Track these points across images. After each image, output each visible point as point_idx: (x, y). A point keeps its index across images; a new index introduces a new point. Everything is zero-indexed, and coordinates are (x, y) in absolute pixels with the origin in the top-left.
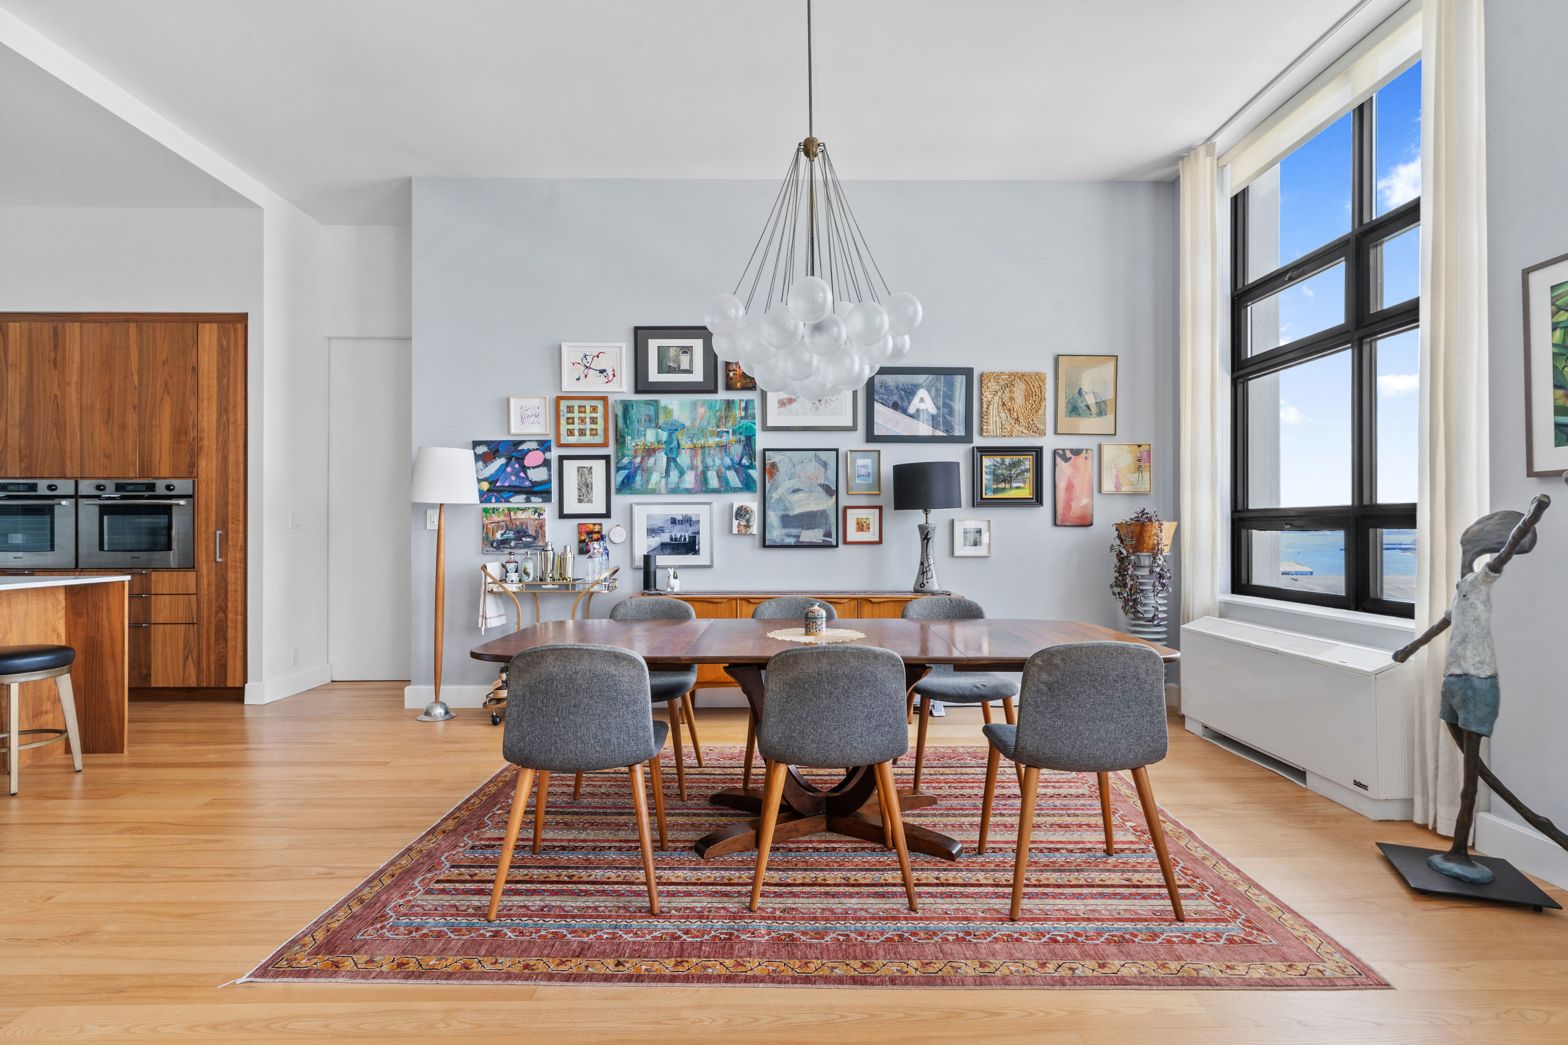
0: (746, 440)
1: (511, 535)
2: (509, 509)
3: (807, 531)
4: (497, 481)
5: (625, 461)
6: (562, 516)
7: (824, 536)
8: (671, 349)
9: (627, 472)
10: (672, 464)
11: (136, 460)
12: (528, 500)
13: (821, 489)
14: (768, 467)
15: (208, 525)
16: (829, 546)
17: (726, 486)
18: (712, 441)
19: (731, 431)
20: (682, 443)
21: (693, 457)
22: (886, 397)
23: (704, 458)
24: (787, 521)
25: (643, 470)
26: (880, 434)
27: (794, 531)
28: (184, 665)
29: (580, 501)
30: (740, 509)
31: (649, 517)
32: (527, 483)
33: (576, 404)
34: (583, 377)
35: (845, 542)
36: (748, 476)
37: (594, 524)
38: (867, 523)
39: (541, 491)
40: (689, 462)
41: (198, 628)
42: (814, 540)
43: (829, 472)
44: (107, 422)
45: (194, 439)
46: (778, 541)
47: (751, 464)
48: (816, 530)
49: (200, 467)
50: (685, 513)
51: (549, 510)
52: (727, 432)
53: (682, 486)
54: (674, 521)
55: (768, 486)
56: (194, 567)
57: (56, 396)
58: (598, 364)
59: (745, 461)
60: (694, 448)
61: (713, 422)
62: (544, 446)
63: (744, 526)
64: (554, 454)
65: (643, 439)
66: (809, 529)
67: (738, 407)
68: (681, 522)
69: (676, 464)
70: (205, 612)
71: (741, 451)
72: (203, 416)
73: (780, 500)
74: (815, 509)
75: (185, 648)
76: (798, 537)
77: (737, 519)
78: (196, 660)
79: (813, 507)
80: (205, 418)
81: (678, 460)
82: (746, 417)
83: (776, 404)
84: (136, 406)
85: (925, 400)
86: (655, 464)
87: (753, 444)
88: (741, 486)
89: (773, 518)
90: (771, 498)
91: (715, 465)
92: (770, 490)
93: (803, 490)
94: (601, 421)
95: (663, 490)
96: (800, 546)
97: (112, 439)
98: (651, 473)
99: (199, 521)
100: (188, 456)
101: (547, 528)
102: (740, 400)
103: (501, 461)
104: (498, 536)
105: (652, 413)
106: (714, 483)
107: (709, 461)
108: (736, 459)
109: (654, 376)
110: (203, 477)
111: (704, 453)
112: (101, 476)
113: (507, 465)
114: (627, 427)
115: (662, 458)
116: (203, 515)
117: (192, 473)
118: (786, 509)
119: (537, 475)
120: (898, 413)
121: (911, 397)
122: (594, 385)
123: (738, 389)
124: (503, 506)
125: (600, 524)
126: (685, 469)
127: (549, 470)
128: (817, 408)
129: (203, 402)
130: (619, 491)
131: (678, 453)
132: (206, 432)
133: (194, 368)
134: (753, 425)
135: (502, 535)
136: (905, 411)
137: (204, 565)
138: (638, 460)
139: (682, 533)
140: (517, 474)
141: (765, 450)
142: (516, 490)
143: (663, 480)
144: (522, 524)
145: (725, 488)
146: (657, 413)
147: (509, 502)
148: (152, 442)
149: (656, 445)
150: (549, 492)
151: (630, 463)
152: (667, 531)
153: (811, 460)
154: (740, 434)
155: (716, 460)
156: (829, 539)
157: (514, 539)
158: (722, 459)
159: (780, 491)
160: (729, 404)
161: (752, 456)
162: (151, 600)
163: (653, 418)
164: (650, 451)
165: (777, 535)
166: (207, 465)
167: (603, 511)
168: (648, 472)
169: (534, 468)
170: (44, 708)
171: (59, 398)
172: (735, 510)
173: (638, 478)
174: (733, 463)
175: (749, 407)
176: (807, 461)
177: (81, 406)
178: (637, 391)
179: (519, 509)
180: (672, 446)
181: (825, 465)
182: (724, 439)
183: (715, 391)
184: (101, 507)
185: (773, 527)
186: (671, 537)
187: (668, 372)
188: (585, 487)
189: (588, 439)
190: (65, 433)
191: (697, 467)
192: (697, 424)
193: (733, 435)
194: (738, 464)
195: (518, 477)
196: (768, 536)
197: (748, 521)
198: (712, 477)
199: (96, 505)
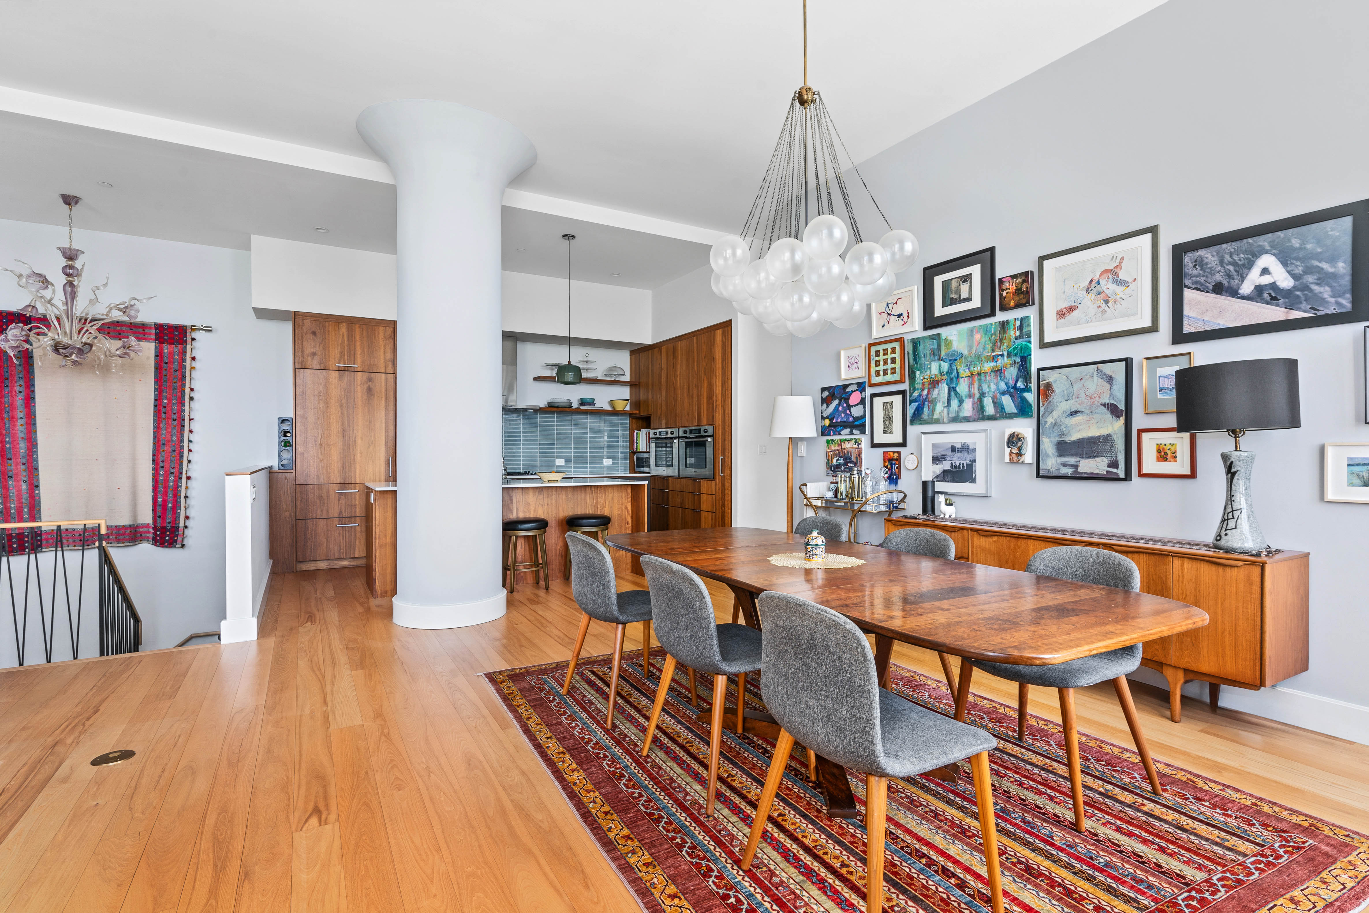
0: (1021, 361)
1: (841, 461)
2: (840, 440)
3: (1087, 460)
4: (833, 418)
5: (916, 394)
6: (874, 445)
7: (1109, 466)
8: (953, 281)
9: (917, 404)
10: (953, 394)
11: (696, 416)
12: (851, 433)
13: (1105, 410)
14: (1042, 388)
15: (718, 453)
16: (1116, 479)
17: (1001, 412)
18: (988, 366)
19: (1005, 353)
20: (961, 371)
21: (971, 385)
22: (1202, 279)
23: (980, 385)
24: (1063, 448)
25: (929, 402)
26: (1194, 330)
27: (1071, 460)
29: (885, 432)
30: (1012, 436)
31: (934, 446)
32: (851, 419)
33: (881, 348)
34: (886, 324)
35: (1141, 475)
36: (1024, 400)
37: (894, 452)
38: (1173, 450)
39: (858, 425)
40: (967, 390)
42: (1097, 471)
43: (1115, 387)
44: (688, 395)
46: (1054, 472)
47: (1027, 386)
48: (1098, 459)
49: (716, 418)
50: (963, 441)
51: (865, 440)
52: (1002, 355)
53: (962, 414)
54: (953, 449)
55: (1042, 409)
57: (674, 383)
58: (896, 311)
59: (1020, 384)
60: (971, 376)
61: (989, 347)
62: (861, 387)
63: (1016, 454)
64: (869, 391)
65: (928, 372)
66: (1089, 457)
67: (1012, 327)
68: (960, 450)
69: (956, 393)
70: (718, 506)
71: (1015, 374)
73: (1055, 424)
74: (1098, 434)
76: (1076, 467)
77: (1009, 447)
79: (1095, 431)
80: (718, 388)
81: (958, 389)
82: (1021, 337)
83: (1054, 316)
84: (696, 385)
85: (1271, 269)
86: (939, 394)
87: (1028, 364)
88: (1016, 411)
89: (1048, 445)
90: (1046, 423)
91: (990, 391)
92: (1044, 414)
93: (1082, 412)
94: (898, 360)
95: (946, 420)
96: (1077, 477)
97: (689, 404)
98: (936, 404)
99: (715, 450)
101: (863, 456)
102: (1015, 319)
103: (836, 402)
104: (834, 462)
105: (936, 347)
106: (990, 409)
107: (985, 388)
108: (1011, 383)
109: (940, 311)
110: (717, 424)
111: (980, 380)
113: (839, 405)
114: (916, 363)
115: (944, 388)
116: (717, 447)
117: (713, 421)
118: (1062, 434)
119: (856, 412)
120: (1223, 297)
121: (1245, 271)
122: (895, 329)
123: (1012, 308)
124: (837, 438)
125: (899, 453)
126: (964, 398)
127: (864, 407)
128: (1104, 312)
130: (912, 422)
131: (958, 381)
132: (718, 396)
134: (1028, 344)
135: (837, 461)
136: (1234, 293)
137: (717, 477)
138: (925, 392)
139: (960, 460)
140: (844, 412)
141: (1039, 370)
142: (845, 425)
143: (946, 410)
144: (848, 452)
145: (1001, 414)
146: (939, 346)
147: (840, 434)
148: (701, 404)
149: (939, 377)
150: (863, 425)
151: (920, 395)
152: (948, 459)
153: (1092, 376)
154: (1015, 355)
155: (992, 386)
156: (1114, 470)
157: (843, 465)
158: (997, 384)
159: (1056, 414)
160: (1004, 325)
161: (1027, 379)
162: (701, 497)
163: (936, 352)
164: (934, 383)
165: (1052, 464)
166: (718, 416)
167: (900, 440)
168: (933, 402)
169: (855, 406)
172: (1007, 437)
173: (926, 409)
174: (1008, 387)
175: (1024, 325)
176: (1088, 376)
177: (681, 387)
178: (926, 328)
179: (846, 440)
180: (952, 376)
181: (1110, 380)
182: (1000, 363)
183: (992, 314)
184: (686, 443)
185: (1048, 456)
186: (952, 464)
187: (951, 304)
188: (888, 419)
189: (889, 377)
190: (676, 402)
191: (974, 394)
192: (974, 351)
193: (1008, 357)
194: (1013, 388)
195: (846, 414)
196: (1042, 466)
197: (1020, 449)
198: (988, 402)
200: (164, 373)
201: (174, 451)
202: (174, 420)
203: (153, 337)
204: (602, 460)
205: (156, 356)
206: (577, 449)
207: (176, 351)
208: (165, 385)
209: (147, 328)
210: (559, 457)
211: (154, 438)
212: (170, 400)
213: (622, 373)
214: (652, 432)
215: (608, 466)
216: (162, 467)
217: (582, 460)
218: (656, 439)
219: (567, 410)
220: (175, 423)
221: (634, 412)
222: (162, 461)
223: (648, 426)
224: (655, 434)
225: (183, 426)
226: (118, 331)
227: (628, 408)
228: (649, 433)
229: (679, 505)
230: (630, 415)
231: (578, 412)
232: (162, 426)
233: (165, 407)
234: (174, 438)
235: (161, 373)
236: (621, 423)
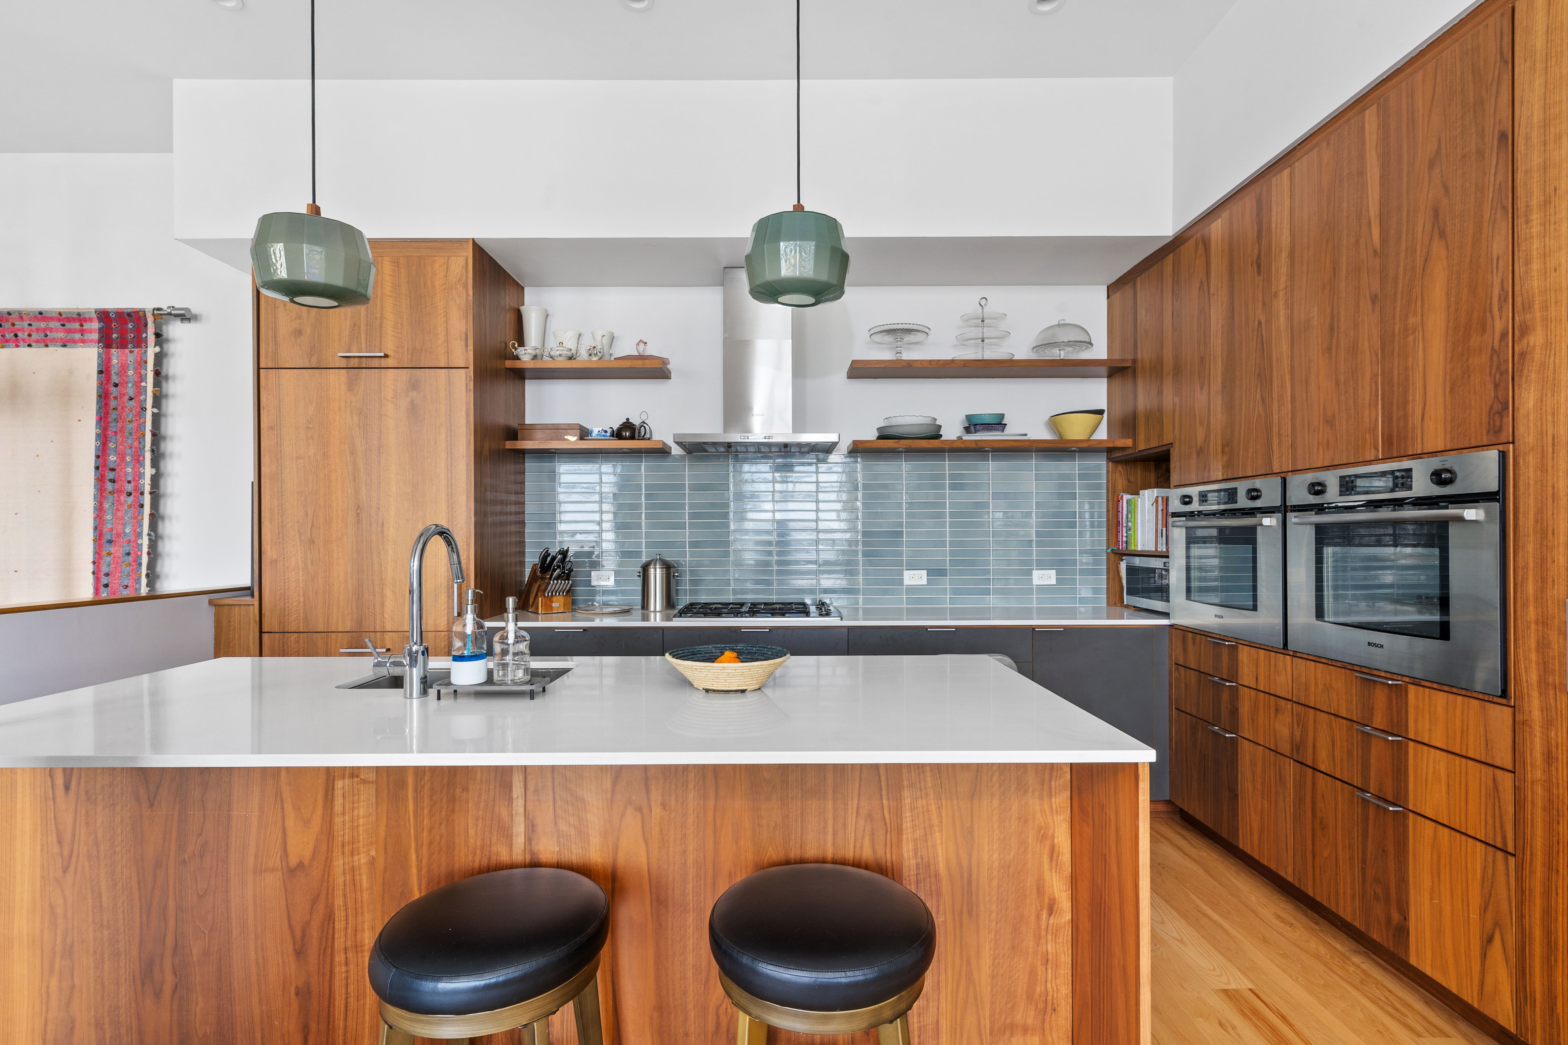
11: (1377, 420)
15: (1544, 580)
28: (1484, 956)
41: (1520, 868)
44: (1329, 349)
45: (1504, 335)
49: (1521, 413)
56: (1504, 694)
57: (1260, 323)
70: (1539, 832)
72: (1528, 262)
75: (1484, 909)
78: (1512, 954)
80: (1536, 266)
84: (1376, 296)
97: (1337, 383)
99: (1521, 564)
100: (1490, 386)
110: (1531, 440)
112: (1319, 466)
116: (1530, 548)
117: (1499, 431)
129: (1527, 222)
132: (1537, 306)
133: (1503, 136)
137: (1535, 694)
148: (1406, 369)
162: (1407, 752)
166: (1541, 400)
170: (1019, 1018)
171: (1263, 325)
177: (1292, 330)
184: (1320, 530)
190: (1271, 385)
199: (1311, 524)
200: (113, 403)
201: (128, 554)
202: (130, 494)
203: (95, 336)
204: (1029, 573)
205: (100, 372)
206: (961, 544)
207: (131, 358)
208: (113, 427)
209: (85, 320)
210: (913, 566)
211: (95, 528)
212: (122, 457)
213: (1082, 337)
214: (1175, 495)
215: (1042, 589)
216: (106, 586)
217: (974, 573)
218: (1191, 515)
219: (924, 444)
220: (130, 500)
221: (1121, 443)
222: (107, 575)
223: (1164, 481)
224: (1186, 500)
225: (142, 506)
226: (44, 330)
227: (1102, 434)
228: (1166, 500)
229: (1285, 748)
230: (1110, 452)
231: (958, 450)
232: (106, 505)
233: (113, 470)
234: (127, 531)
235: (106, 405)
236: (1082, 477)
